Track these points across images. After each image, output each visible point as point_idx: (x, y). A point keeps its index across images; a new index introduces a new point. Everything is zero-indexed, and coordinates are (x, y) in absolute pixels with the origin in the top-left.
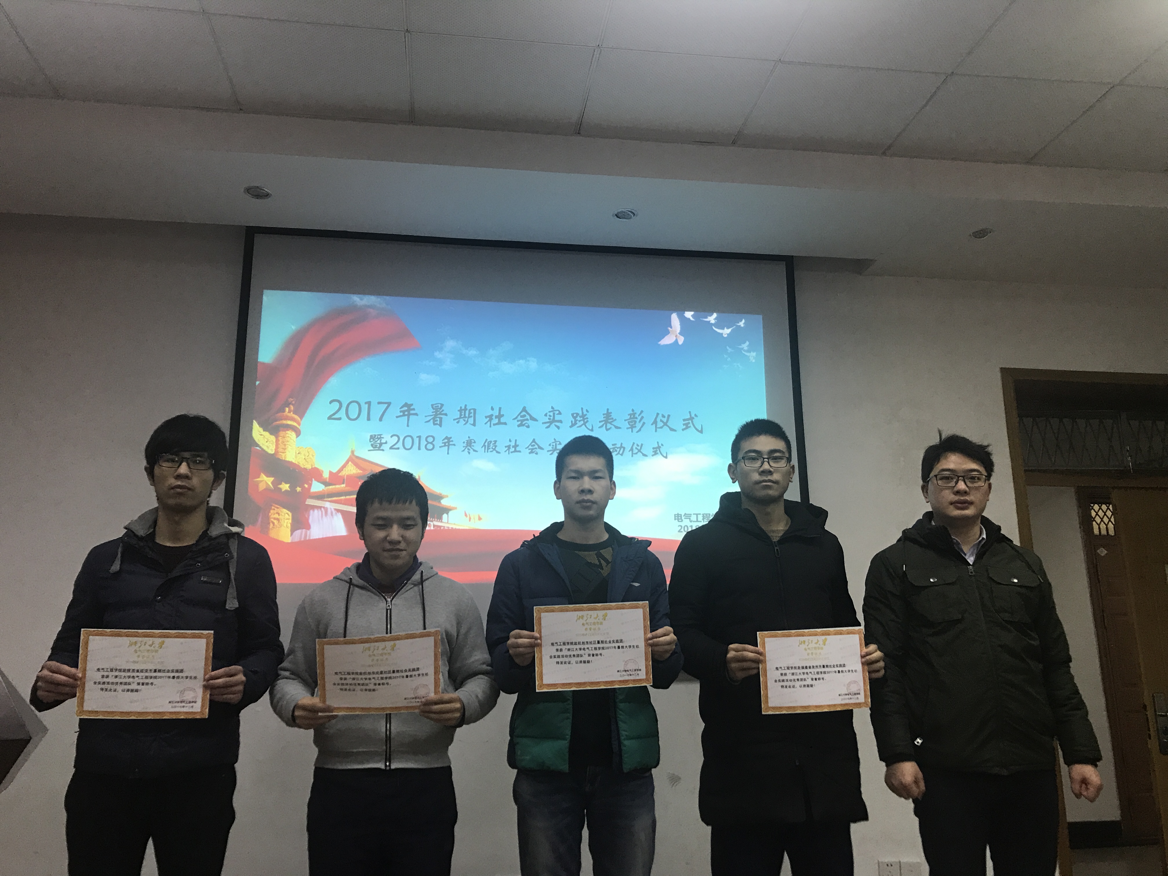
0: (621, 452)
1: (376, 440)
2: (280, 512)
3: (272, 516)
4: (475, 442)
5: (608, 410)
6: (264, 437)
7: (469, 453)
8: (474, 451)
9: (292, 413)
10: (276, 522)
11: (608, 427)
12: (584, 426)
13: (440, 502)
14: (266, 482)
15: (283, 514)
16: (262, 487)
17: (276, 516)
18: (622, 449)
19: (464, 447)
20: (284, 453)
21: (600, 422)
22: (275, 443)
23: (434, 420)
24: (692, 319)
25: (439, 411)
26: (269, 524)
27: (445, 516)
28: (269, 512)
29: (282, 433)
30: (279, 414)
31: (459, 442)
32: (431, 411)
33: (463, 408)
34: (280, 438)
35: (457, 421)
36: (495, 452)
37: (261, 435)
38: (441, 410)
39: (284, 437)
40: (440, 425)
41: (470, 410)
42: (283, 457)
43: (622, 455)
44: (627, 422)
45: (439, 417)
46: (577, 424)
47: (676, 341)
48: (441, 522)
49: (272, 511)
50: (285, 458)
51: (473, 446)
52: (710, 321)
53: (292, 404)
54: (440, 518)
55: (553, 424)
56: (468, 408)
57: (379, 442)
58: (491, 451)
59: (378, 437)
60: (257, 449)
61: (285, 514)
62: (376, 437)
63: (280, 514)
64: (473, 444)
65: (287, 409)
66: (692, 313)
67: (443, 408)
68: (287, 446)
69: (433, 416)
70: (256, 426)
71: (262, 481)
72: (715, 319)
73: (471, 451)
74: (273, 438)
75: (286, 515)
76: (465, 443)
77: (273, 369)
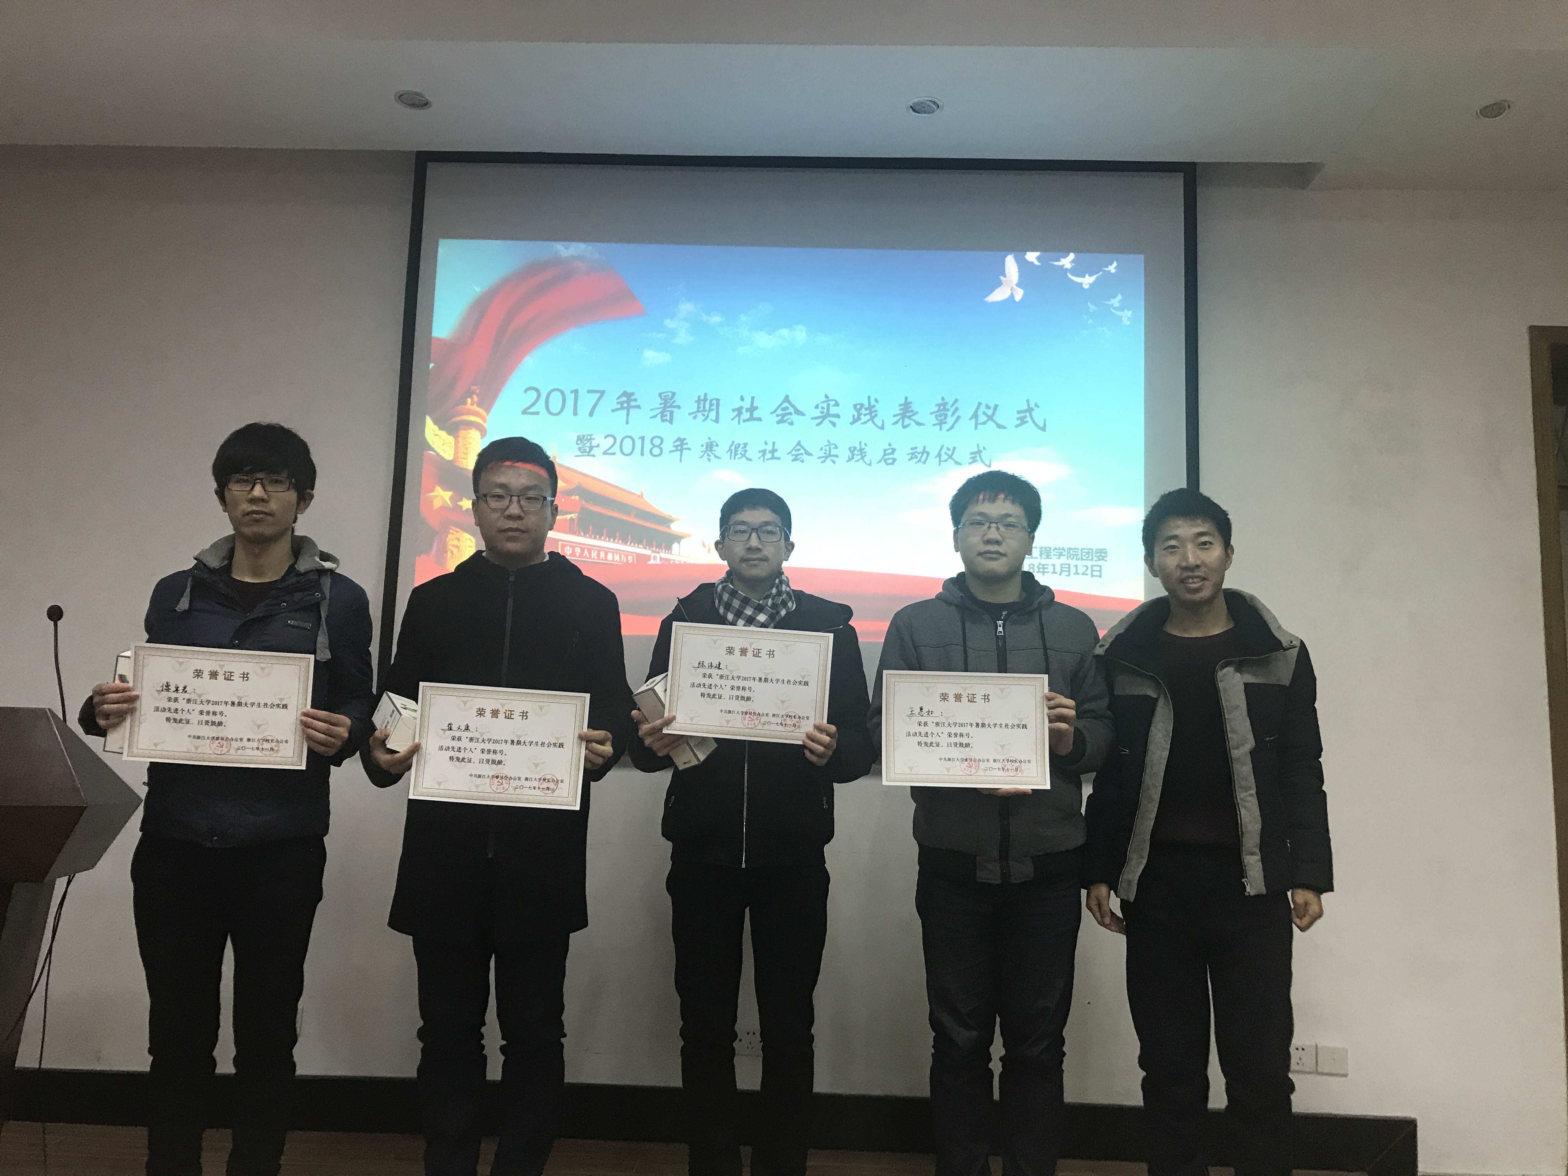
0: (923, 460)
1: (585, 442)
2: (460, 537)
3: (451, 543)
4: (717, 445)
5: (906, 398)
6: (440, 437)
7: (709, 460)
8: (716, 457)
9: (475, 405)
10: (455, 550)
11: (906, 424)
12: (870, 422)
13: (669, 527)
14: (443, 498)
15: (464, 540)
16: (437, 504)
17: (456, 542)
18: (925, 455)
19: (702, 452)
20: (465, 459)
21: (895, 416)
22: (454, 446)
23: (663, 414)
24: (1036, 263)
25: (669, 402)
26: (446, 552)
27: (675, 546)
28: (447, 536)
29: (462, 433)
30: (459, 408)
31: (696, 444)
32: (657, 402)
33: (702, 398)
34: (460, 439)
35: (693, 415)
36: (744, 458)
37: (436, 435)
38: (672, 401)
39: (465, 438)
40: (671, 422)
41: (711, 401)
42: (464, 464)
43: (924, 463)
44: (933, 416)
45: (669, 411)
46: (860, 419)
47: (1012, 296)
48: (671, 553)
49: (450, 536)
51: (715, 451)
52: (1064, 265)
53: (476, 394)
54: (669, 548)
55: (827, 420)
56: (709, 397)
57: (588, 444)
58: (739, 458)
59: (587, 438)
60: (430, 454)
61: (466, 540)
62: (585, 438)
63: (461, 540)
64: (715, 448)
65: (469, 400)
66: (1037, 254)
67: (675, 398)
68: (469, 450)
69: (661, 410)
70: (429, 421)
71: (437, 496)
72: (1072, 262)
73: (712, 457)
74: (451, 439)
75: (469, 541)
76: (705, 447)
77: (452, 347)
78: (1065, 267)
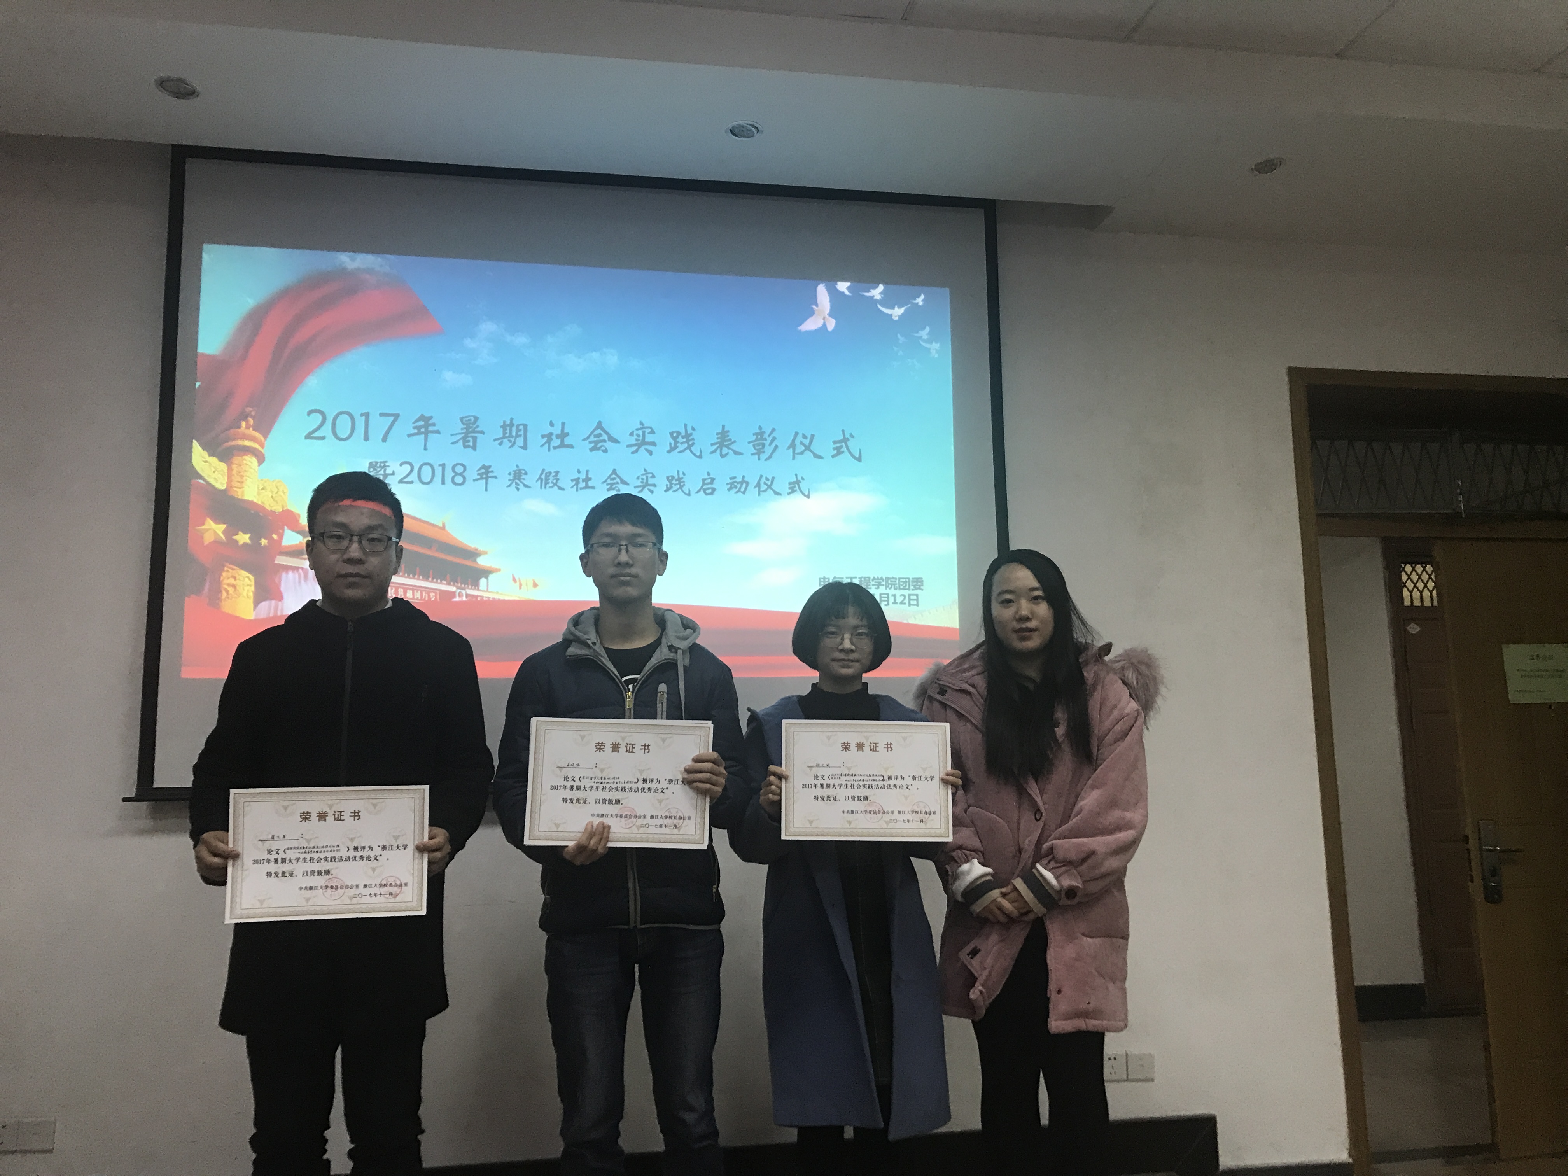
0: (742, 490)
2: (237, 575)
3: (226, 581)
4: (526, 474)
5: (723, 427)
6: (210, 464)
7: (518, 489)
8: (526, 486)
9: (251, 429)
10: (231, 590)
11: (724, 452)
12: (688, 450)
13: (475, 561)
14: (215, 532)
15: (241, 579)
16: (208, 538)
17: (232, 581)
18: (744, 485)
19: (509, 480)
20: (240, 488)
21: (712, 445)
22: (226, 474)
23: (465, 440)
24: (847, 293)
25: (472, 427)
26: (221, 592)
27: (483, 581)
28: (221, 575)
29: (236, 460)
30: (232, 431)
31: (503, 472)
32: (459, 427)
33: (508, 422)
34: (234, 466)
35: (499, 441)
36: (556, 487)
37: (206, 462)
38: (474, 426)
39: (240, 465)
40: (474, 448)
41: (518, 426)
42: (239, 493)
43: (744, 493)
44: (752, 444)
45: (472, 437)
46: (678, 447)
47: (824, 325)
48: (478, 590)
49: (224, 574)
50: (243, 496)
51: (524, 479)
52: (874, 296)
53: (252, 417)
54: (476, 585)
55: (643, 448)
56: (516, 423)
58: (550, 487)
59: (380, 465)
60: (200, 483)
61: (244, 578)
62: (378, 465)
63: (237, 578)
64: (524, 476)
65: (244, 424)
66: (848, 284)
67: (478, 423)
68: (245, 478)
69: (463, 435)
70: (196, 446)
71: (207, 530)
72: (881, 293)
73: (521, 486)
74: (223, 466)
75: (247, 579)
76: (512, 475)
77: (219, 365)
78: (875, 298)
